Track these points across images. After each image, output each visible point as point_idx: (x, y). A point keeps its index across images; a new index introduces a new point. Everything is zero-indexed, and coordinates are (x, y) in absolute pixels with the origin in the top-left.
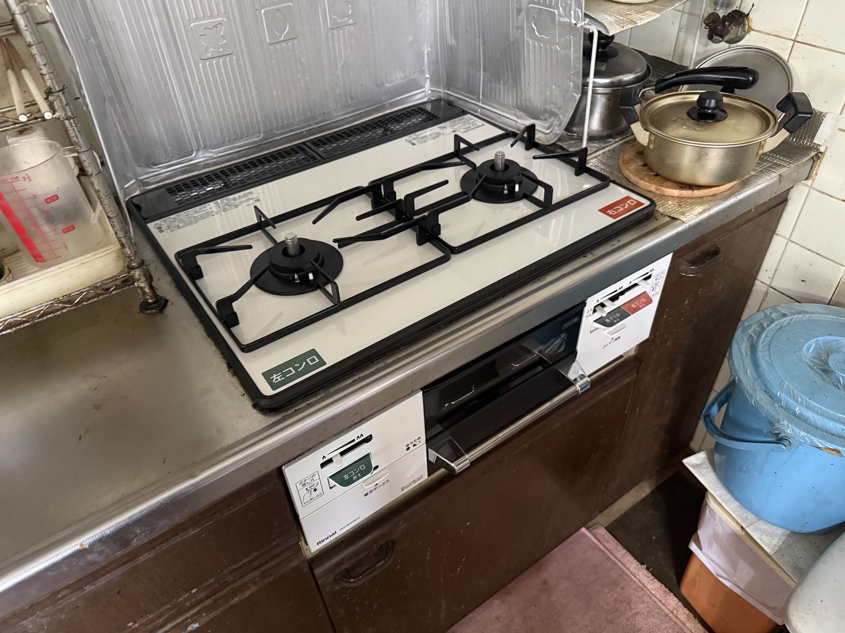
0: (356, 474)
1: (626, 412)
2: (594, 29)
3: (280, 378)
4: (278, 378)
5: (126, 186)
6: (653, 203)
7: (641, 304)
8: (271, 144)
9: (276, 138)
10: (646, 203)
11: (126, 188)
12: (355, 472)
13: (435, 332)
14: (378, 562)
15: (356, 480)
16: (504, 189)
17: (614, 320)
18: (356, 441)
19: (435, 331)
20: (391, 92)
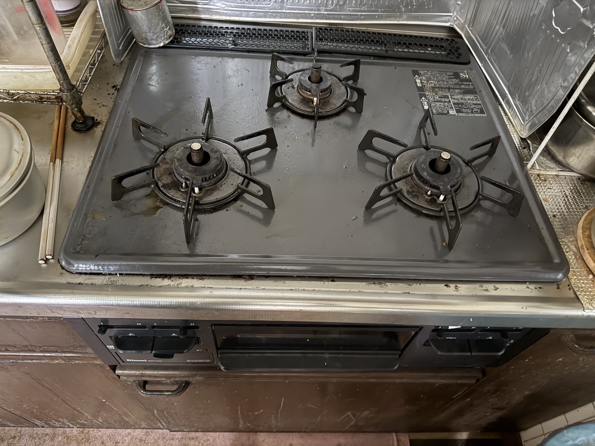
8: (279, 14)
9: (284, 11)
14: (167, 391)
20: (414, 5)
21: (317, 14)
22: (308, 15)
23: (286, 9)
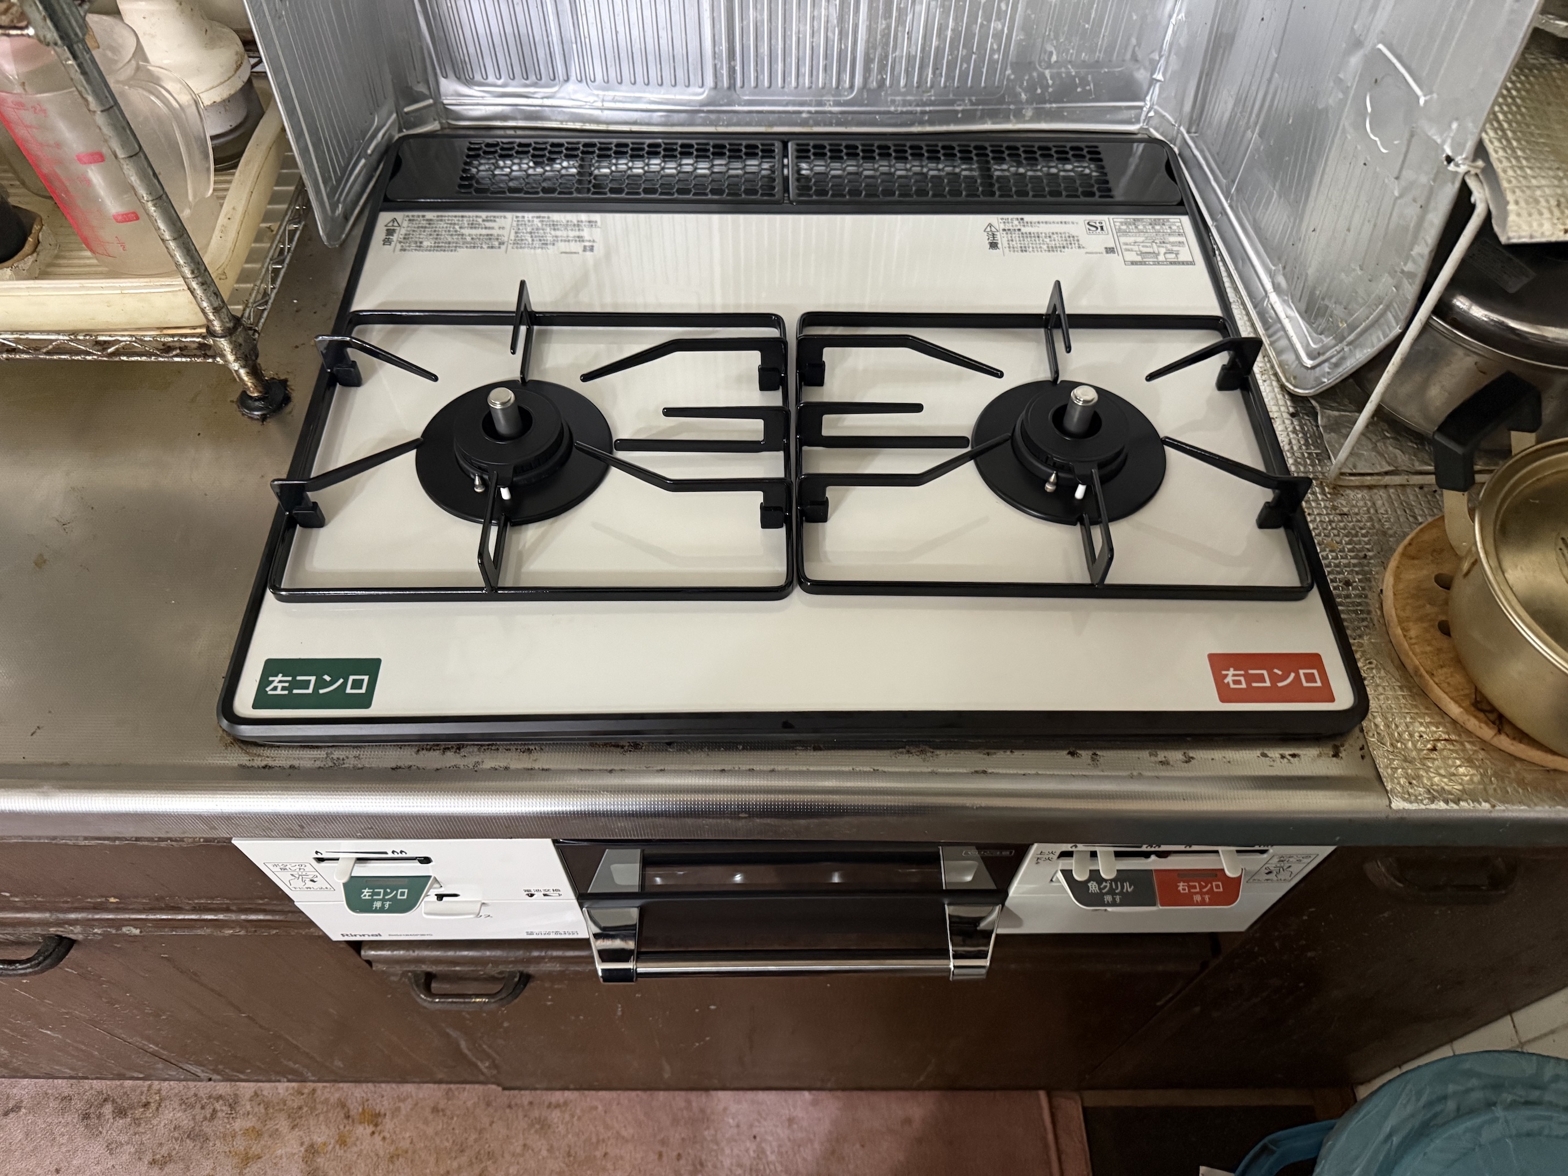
0: (383, 900)
2: (1480, 195)
3: (283, 688)
4: (280, 685)
5: (406, 110)
6: (1361, 706)
7: (1201, 893)
8: (724, 117)
9: (737, 108)
10: (1343, 699)
11: (407, 113)
12: (386, 894)
13: (619, 749)
14: (478, 996)
15: (376, 911)
16: (1047, 481)
17: (1107, 893)
18: (390, 855)
19: (623, 747)
20: (1048, 86)
21: (817, 112)
22: (794, 116)
23: (739, 105)
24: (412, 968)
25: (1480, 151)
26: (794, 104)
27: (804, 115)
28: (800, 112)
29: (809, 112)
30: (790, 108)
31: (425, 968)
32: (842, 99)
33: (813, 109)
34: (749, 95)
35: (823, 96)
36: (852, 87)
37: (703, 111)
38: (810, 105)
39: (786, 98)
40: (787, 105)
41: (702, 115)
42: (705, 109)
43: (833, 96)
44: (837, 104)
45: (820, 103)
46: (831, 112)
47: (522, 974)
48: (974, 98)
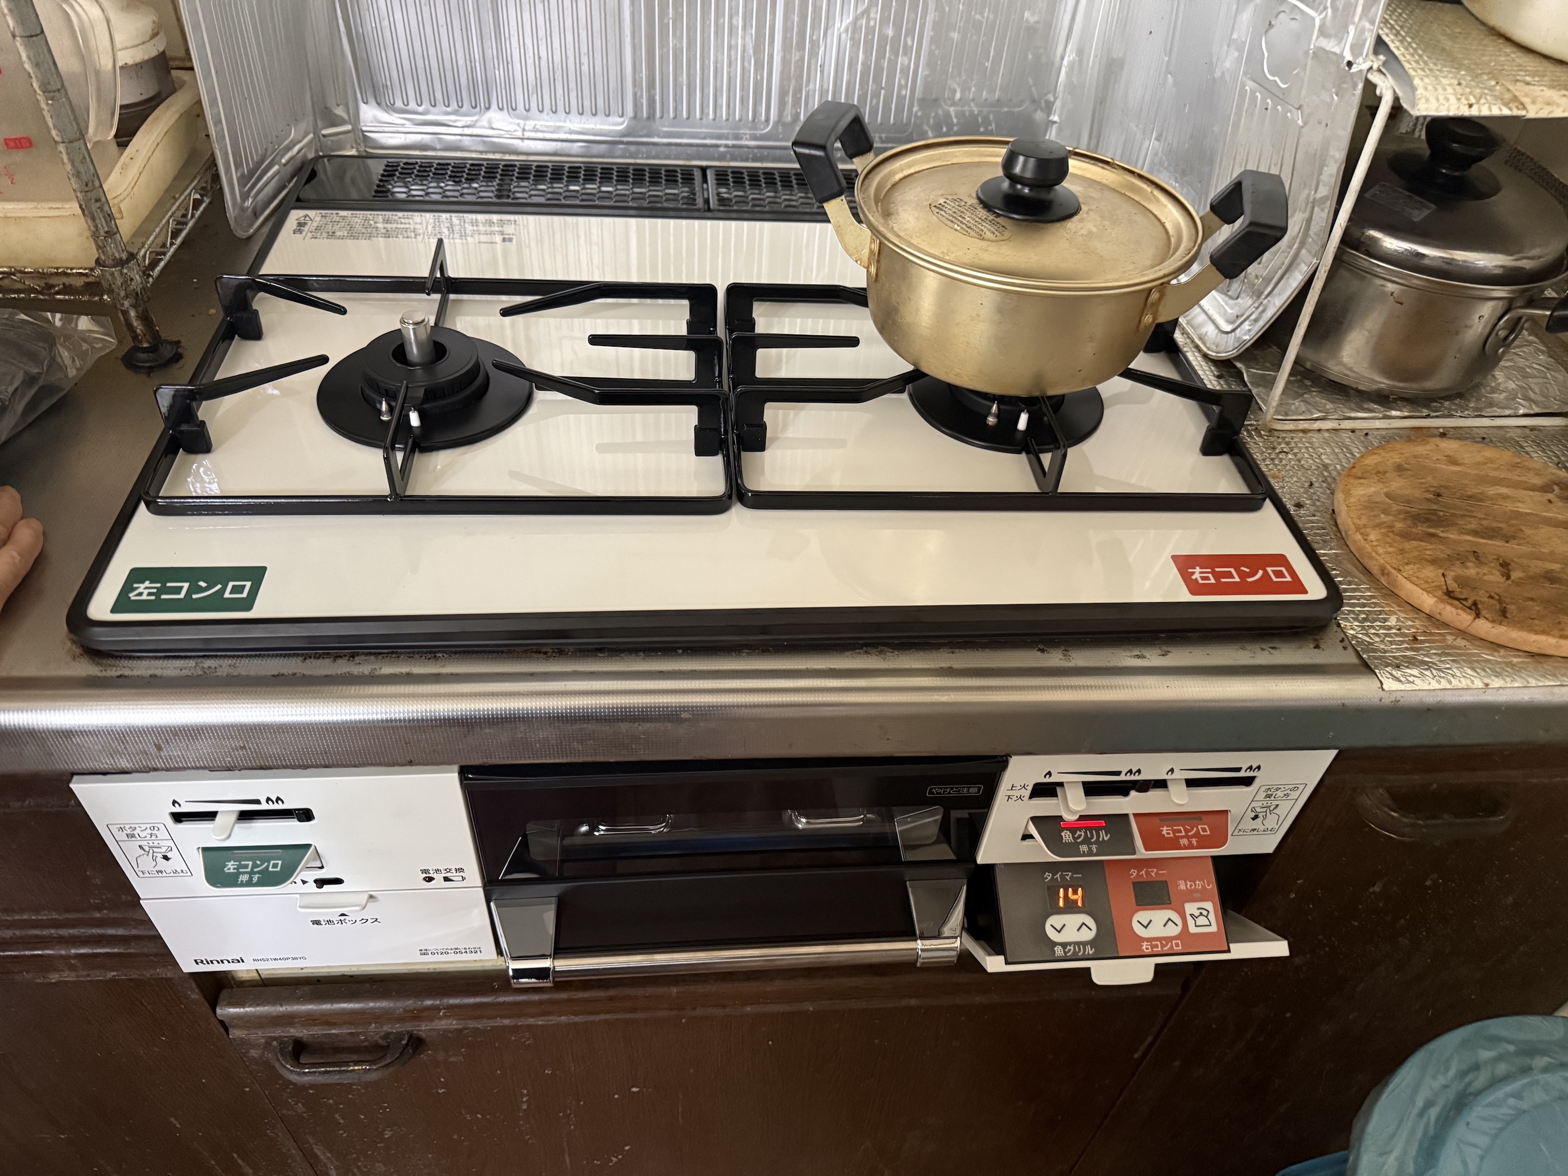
0: (251, 873)
1: (1136, 1056)
2: (1386, 88)
3: (149, 594)
4: (146, 592)
5: (325, 132)
6: (1335, 597)
7: (1187, 837)
8: (643, 149)
9: (656, 140)
10: (1316, 590)
11: (324, 136)
12: (255, 866)
13: (541, 655)
14: (356, 1063)
15: (243, 885)
16: (989, 413)
18: (264, 806)
19: (545, 653)
20: (953, 125)
21: (734, 146)
22: (711, 149)
23: (659, 136)
24: (278, 1032)
25: (1380, 45)
26: (712, 137)
27: (722, 149)
28: (717, 146)
29: (727, 146)
30: (708, 142)
31: (294, 1032)
32: (758, 133)
33: (730, 143)
34: (669, 126)
35: (739, 129)
36: (767, 120)
37: (622, 143)
38: (727, 139)
39: (704, 130)
40: (705, 138)
41: (622, 146)
42: (625, 139)
43: (751, 129)
44: (754, 138)
45: (737, 137)
46: (748, 147)
47: (411, 1036)
48: (883, 136)
